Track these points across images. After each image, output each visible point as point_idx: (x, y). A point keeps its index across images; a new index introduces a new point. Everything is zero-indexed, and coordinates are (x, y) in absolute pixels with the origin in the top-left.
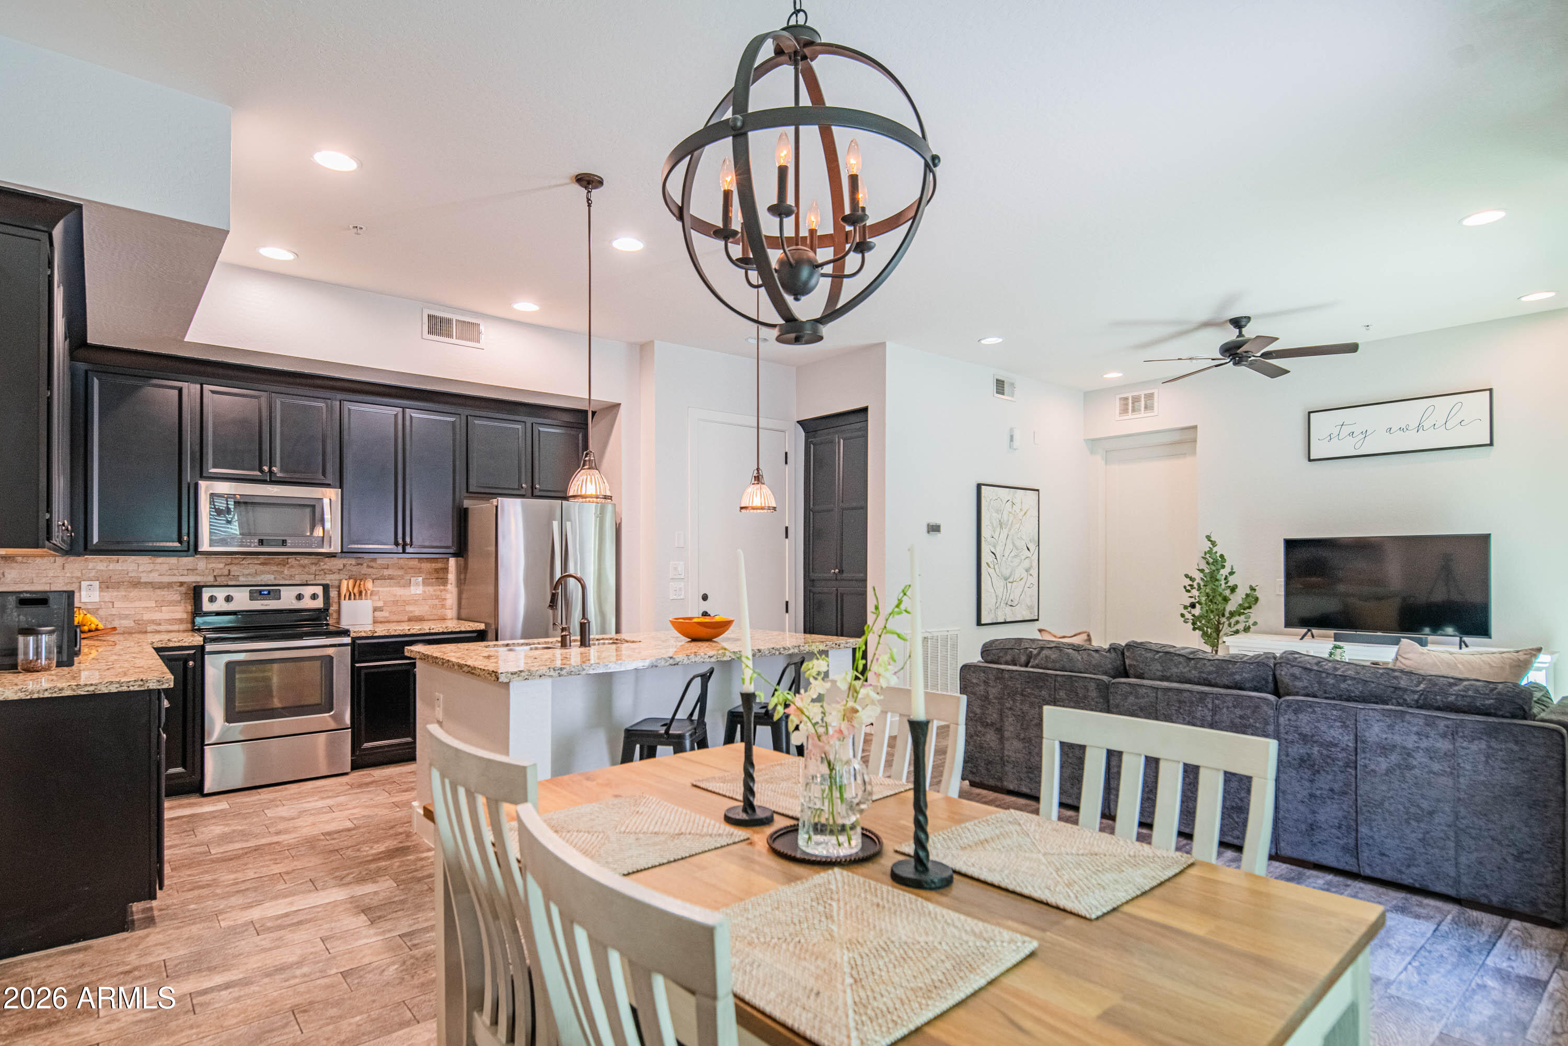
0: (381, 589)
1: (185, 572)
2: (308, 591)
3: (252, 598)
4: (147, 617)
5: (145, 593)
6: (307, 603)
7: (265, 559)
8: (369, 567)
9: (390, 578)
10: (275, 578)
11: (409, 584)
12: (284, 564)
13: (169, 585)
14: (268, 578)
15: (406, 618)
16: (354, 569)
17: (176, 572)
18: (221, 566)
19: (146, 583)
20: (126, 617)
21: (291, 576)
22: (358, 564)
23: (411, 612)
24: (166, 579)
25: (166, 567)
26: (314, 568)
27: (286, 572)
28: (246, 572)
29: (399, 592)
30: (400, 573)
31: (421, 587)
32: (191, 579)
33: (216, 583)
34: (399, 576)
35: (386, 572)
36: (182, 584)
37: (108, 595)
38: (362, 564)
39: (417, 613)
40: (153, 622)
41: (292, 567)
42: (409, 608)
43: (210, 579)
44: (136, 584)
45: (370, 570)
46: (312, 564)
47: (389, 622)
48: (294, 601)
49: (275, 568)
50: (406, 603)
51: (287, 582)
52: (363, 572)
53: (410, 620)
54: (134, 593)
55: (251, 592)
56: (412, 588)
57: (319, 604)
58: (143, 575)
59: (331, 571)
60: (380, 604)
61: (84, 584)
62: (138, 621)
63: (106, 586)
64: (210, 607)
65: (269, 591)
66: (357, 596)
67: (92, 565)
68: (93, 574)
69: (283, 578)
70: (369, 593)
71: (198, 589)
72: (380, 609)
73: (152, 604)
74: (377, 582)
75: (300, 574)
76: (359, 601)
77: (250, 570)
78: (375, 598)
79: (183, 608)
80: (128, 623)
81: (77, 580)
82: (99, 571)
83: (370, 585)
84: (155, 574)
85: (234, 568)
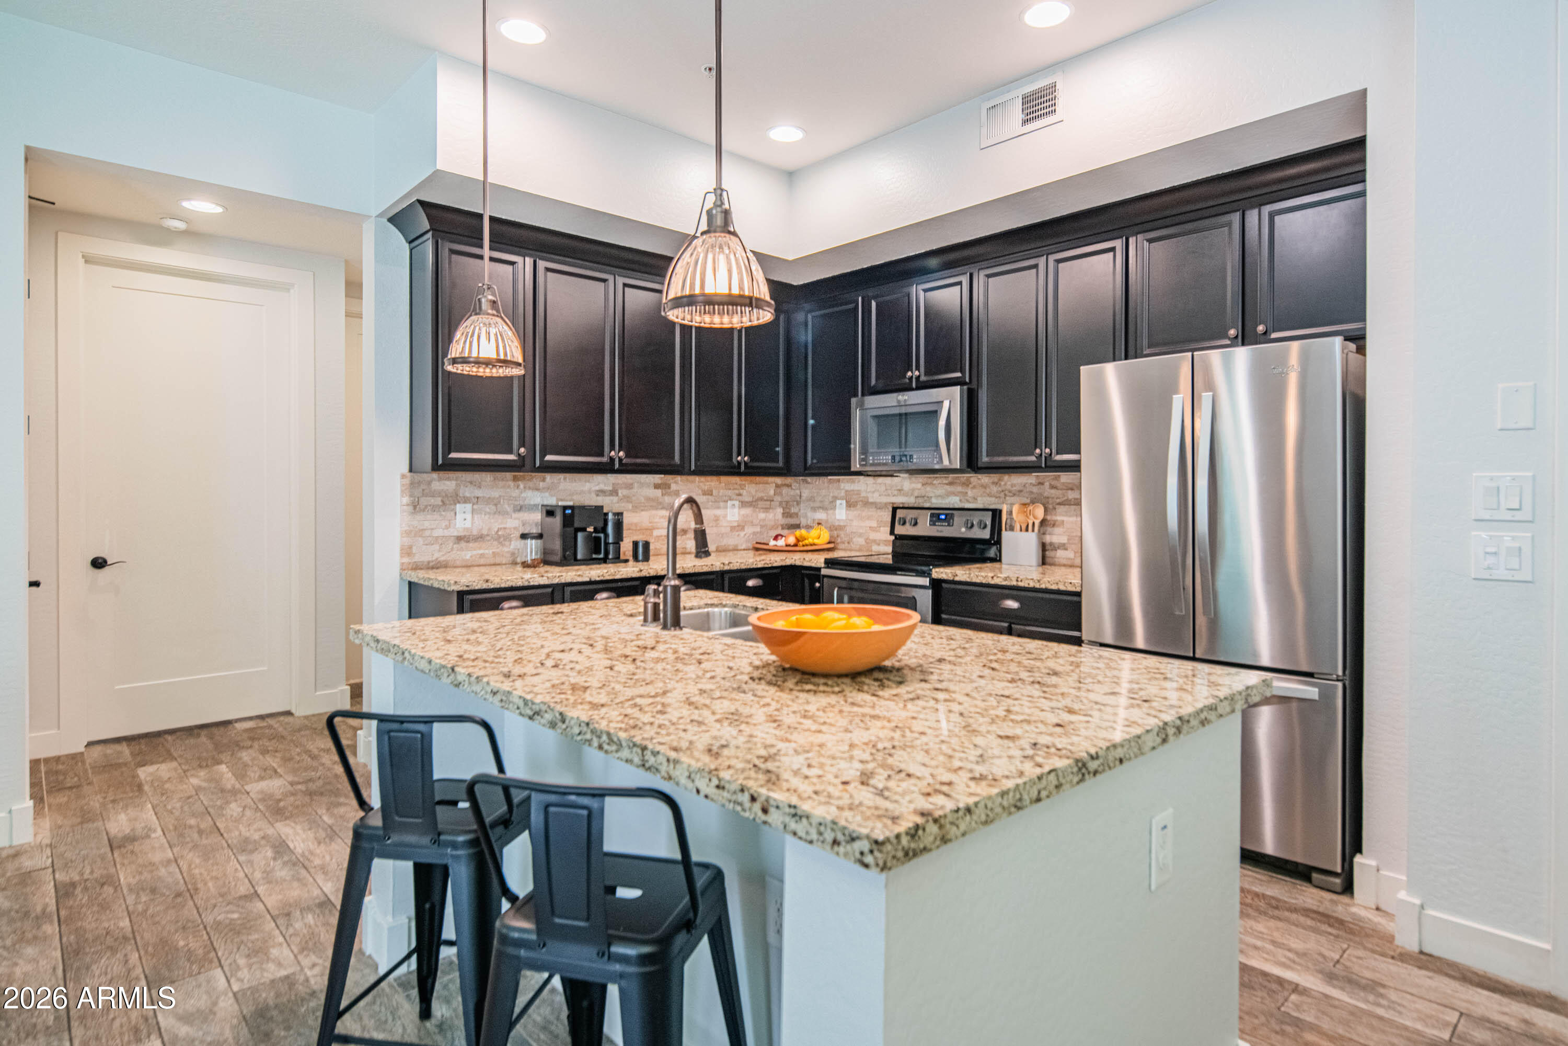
1: (896, 492)
2: (977, 518)
3: (933, 523)
5: (872, 512)
6: (975, 533)
7: (953, 478)
10: (959, 501)
12: (967, 484)
13: (883, 505)
17: (890, 492)
18: (919, 486)
19: (872, 503)
20: (860, 535)
24: (882, 500)
26: (995, 489)
27: (970, 493)
32: (900, 500)
33: (916, 505)
36: (890, 504)
37: (853, 513)
40: (875, 541)
41: (974, 487)
43: (910, 501)
44: (867, 504)
45: (1054, 492)
46: (993, 483)
48: (964, 529)
51: (969, 506)
52: (1045, 494)
54: (866, 512)
55: (932, 515)
57: (986, 534)
58: (870, 495)
59: (1010, 492)
60: (1063, 540)
61: (838, 502)
62: (867, 540)
63: (850, 505)
64: (900, 530)
65: (946, 515)
66: (1024, 527)
67: (842, 485)
68: (843, 494)
69: (968, 501)
70: (1037, 523)
71: (895, 510)
72: (1063, 547)
73: (874, 524)
74: (1061, 509)
75: (981, 496)
76: (1024, 534)
77: (941, 491)
78: (1057, 530)
79: (888, 529)
80: (861, 541)
81: (835, 498)
82: (846, 491)
83: (1040, 512)
84: (876, 495)
85: (928, 488)
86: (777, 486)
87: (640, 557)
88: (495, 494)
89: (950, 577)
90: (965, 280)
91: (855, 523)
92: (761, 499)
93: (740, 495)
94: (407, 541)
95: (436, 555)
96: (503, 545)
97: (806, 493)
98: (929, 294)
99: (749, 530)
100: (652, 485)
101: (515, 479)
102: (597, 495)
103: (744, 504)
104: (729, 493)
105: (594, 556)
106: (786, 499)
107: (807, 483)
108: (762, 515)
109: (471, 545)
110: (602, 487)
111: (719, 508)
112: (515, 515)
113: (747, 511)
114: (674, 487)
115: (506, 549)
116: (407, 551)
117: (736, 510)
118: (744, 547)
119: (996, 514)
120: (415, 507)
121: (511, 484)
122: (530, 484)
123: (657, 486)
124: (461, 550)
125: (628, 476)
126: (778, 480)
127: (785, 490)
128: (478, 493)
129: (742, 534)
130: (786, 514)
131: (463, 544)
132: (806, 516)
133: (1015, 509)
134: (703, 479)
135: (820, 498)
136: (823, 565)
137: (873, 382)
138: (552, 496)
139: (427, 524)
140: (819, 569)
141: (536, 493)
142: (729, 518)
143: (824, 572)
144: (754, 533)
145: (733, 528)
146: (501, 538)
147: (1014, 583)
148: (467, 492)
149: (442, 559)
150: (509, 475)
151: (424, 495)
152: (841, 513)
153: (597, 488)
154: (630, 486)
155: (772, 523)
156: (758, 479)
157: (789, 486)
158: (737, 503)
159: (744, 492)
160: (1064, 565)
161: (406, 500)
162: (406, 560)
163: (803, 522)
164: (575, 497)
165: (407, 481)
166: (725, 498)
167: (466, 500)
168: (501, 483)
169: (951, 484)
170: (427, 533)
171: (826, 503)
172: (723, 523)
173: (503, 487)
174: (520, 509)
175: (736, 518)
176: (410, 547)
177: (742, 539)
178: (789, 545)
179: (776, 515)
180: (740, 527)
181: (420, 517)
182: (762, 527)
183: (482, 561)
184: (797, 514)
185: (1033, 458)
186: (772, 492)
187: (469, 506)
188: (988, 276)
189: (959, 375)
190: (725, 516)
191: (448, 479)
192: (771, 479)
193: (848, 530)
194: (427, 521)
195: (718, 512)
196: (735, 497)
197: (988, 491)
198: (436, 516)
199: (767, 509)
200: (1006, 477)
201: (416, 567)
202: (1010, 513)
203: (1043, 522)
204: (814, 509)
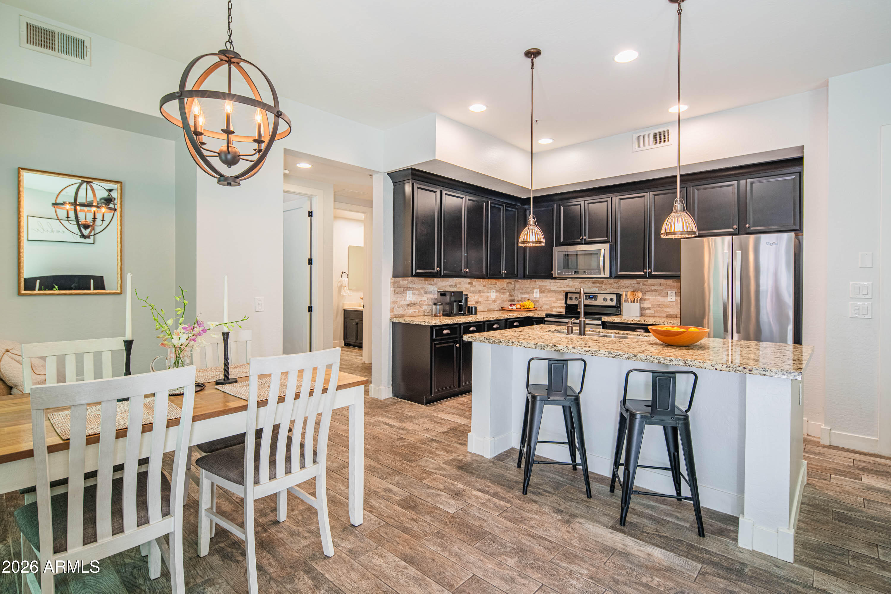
0: (650, 297)
1: (567, 286)
2: (608, 297)
3: (586, 299)
4: (553, 305)
6: (609, 303)
7: (595, 280)
8: (644, 285)
9: (656, 291)
10: (599, 290)
11: (666, 295)
12: (602, 283)
13: (560, 291)
14: (595, 290)
15: (665, 315)
16: (636, 286)
17: (562, 286)
18: (578, 284)
19: (553, 291)
20: (547, 304)
21: (606, 289)
22: (638, 283)
23: (668, 312)
24: (559, 289)
25: (559, 284)
26: (616, 285)
27: (603, 287)
28: (587, 286)
29: (661, 300)
30: (662, 288)
31: (674, 297)
32: (567, 289)
33: (576, 292)
34: (661, 290)
35: (653, 288)
36: (564, 291)
37: (543, 295)
38: (639, 283)
39: (672, 313)
40: (554, 307)
41: (606, 284)
42: (666, 309)
43: (573, 290)
44: (550, 291)
45: (645, 286)
47: (654, 317)
48: (603, 301)
49: (599, 285)
50: (665, 306)
51: (604, 292)
52: (641, 287)
53: (667, 316)
54: (550, 294)
55: (585, 296)
56: (669, 297)
57: (614, 304)
58: (552, 287)
59: (624, 286)
60: (650, 306)
61: (535, 290)
62: (551, 307)
63: (541, 291)
64: (569, 302)
65: (593, 296)
66: (632, 301)
67: (537, 283)
68: (538, 286)
69: (602, 290)
70: (639, 299)
71: (567, 294)
72: (649, 309)
73: (554, 300)
74: (648, 294)
75: (609, 288)
76: (632, 303)
77: (589, 286)
78: (646, 302)
79: (564, 302)
80: (547, 307)
81: (533, 289)
82: (539, 285)
83: (640, 295)
84: (555, 287)
85: (583, 285)
86: (507, 283)
87: (474, 313)
88: (419, 286)
89: (611, 321)
90: (609, 200)
91: (544, 299)
92: (502, 289)
93: (495, 287)
94: (392, 306)
95: (401, 312)
96: (421, 308)
97: (518, 286)
98: (590, 205)
99: (498, 302)
100: (467, 283)
101: (425, 280)
102: (450, 287)
103: (497, 291)
104: (492, 286)
105: (460, 312)
106: (510, 289)
107: (518, 282)
108: (502, 296)
109: (411, 308)
110: (452, 283)
111: (488, 293)
112: (424, 295)
113: (498, 294)
114: (474, 284)
115: (422, 310)
116: (392, 310)
117: (494, 293)
118: (496, 309)
119: (619, 296)
120: (395, 292)
121: (424, 282)
122: (429, 282)
123: (469, 283)
124: (408, 310)
125: (460, 279)
126: (507, 281)
127: (510, 285)
128: (414, 286)
129: (496, 304)
130: (510, 296)
131: (409, 307)
132: (517, 296)
133: (629, 294)
134: (484, 280)
135: (525, 289)
136: (545, 317)
137: (562, 240)
138: (436, 287)
139: (399, 299)
140: (544, 318)
141: (432, 286)
142: (492, 297)
143: (546, 319)
144: (500, 303)
145: (493, 301)
146: (421, 305)
147: (643, 323)
148: (411, 286)
149: (403, 313)
150: (423, 279)
151: (398, 287)
152: (537, 295)
153: (450, 284)
154: (460, 283)
155: (505, 299)
156: (501, 280)
157: (511, 283)
158: (494, 290)
159: (497, 286)
160: (650, 316)
161: (392, 289)
162: (392, 314)
163: (516, 299)
164: (443, 288)
165: (392, 281)
166: (491, 288)
167: (410, 289)
168: (421, 282)
169: (594, 283)
170: (398, 303)
171: (529, 291)
172: (490, 299)
173: (422, 284)
174: (426, 293)
175: (494, 297)
176: (393, 308)
177: (496, 306)
178: (518, 309)
179: (506, 296)
180: (494, 301)
181: (396, 296)
182: (502, 300)
183: (415, 315)
184: (513, 295)
185: (643, 273)
186: (505, 286)
187: (411, 291)
188: (621, 199)
189: (606, 239)
190: (490, 296)
191: (405, 280)
192: (505, 280)
193: (540, 302)
194: (399, 298)
195: (488, 294)
196: (493, 288)
197: (612, 286)
198: (401, 296)
199: (504, 293)
200: (622, 280)
201: (396, 317)
202: (626, 295)
203: (641, 299)
204: (522, 293)
